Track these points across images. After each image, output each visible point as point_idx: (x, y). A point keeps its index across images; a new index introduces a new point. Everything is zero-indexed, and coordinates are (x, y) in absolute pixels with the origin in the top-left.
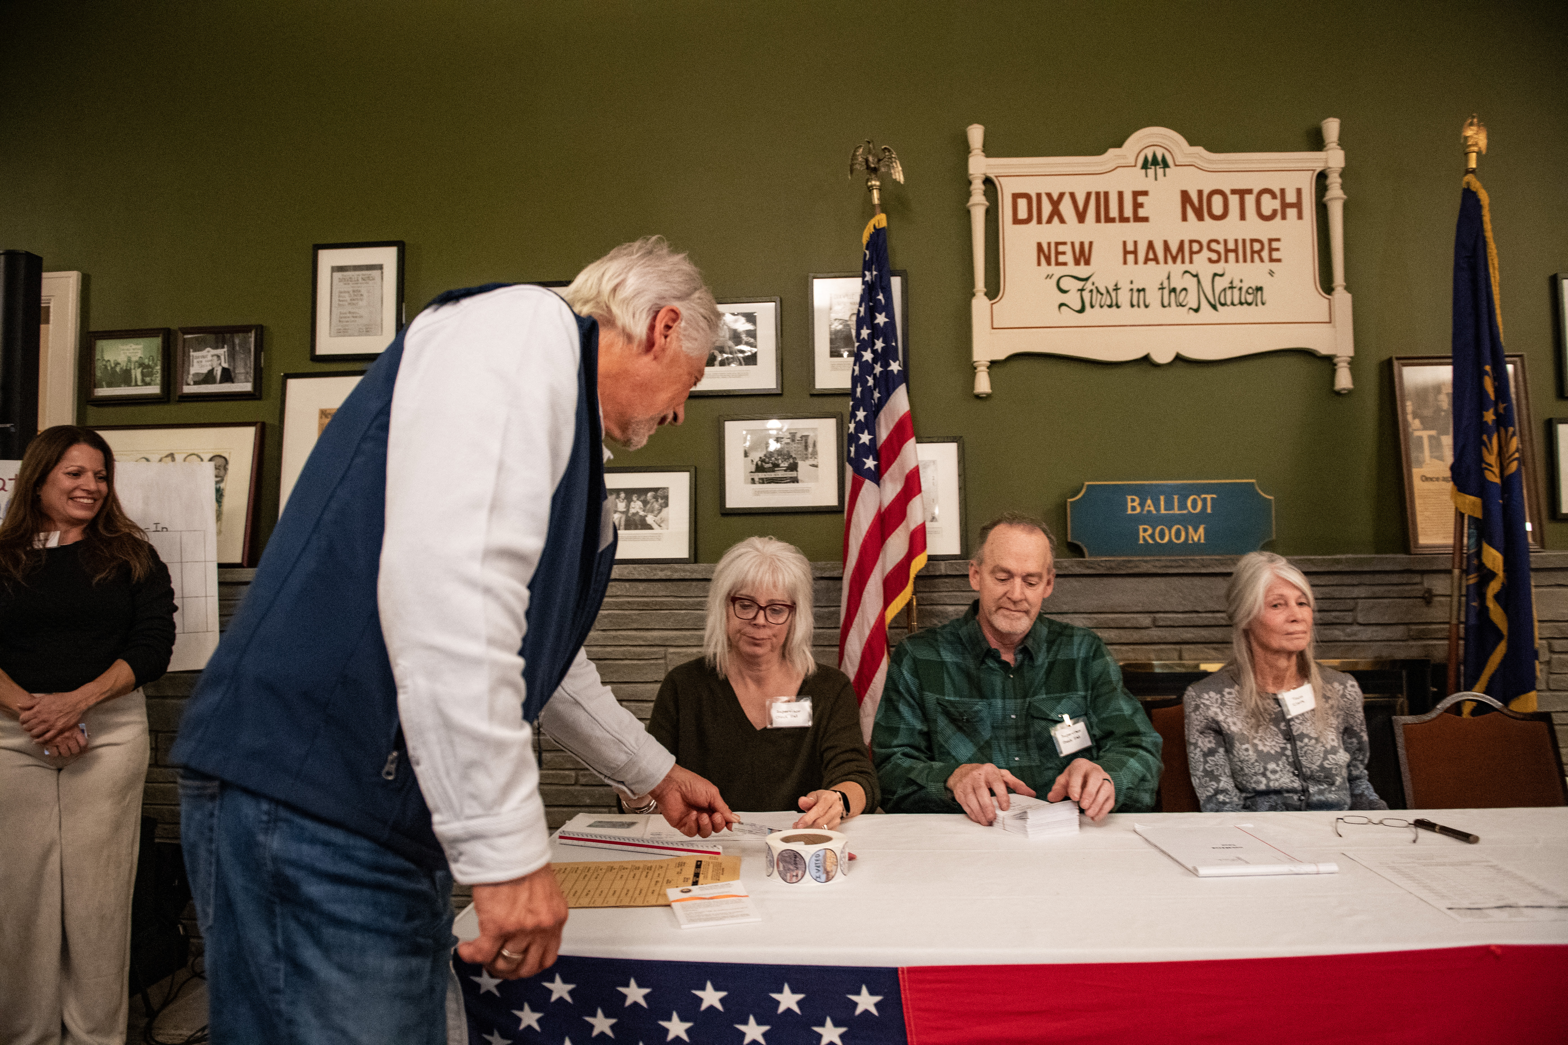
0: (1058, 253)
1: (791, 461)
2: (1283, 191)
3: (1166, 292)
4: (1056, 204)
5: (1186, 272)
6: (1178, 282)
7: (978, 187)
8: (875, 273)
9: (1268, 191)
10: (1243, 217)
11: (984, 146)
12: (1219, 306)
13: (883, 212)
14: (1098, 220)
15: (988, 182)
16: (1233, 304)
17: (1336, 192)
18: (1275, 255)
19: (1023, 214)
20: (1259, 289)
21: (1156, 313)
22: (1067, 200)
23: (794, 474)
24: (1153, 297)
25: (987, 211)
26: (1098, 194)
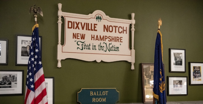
0: (77, 36)
1: (9, 82)
2: (123, 27)
3: (100, 47)
4: (77, 24)
5: (104, 43)
6: (102, 45)
7: (60, 18)
8: (35, 39)
9: (120, 27)
10: (116, 32)
11: (62, 9)
12: (110, 51)
13: (38, 23)
14: (86, 30)
15: (62, 17)
16: (113, 50)
17: (133, 29)
18: (121, 41)
19: (70, 26)
20: (118, 48)
21: (97, 51)
22: (80, 24)
23: (10, 85)
24: (97, 47)
25: (62, 24)
26: (87, 23)
